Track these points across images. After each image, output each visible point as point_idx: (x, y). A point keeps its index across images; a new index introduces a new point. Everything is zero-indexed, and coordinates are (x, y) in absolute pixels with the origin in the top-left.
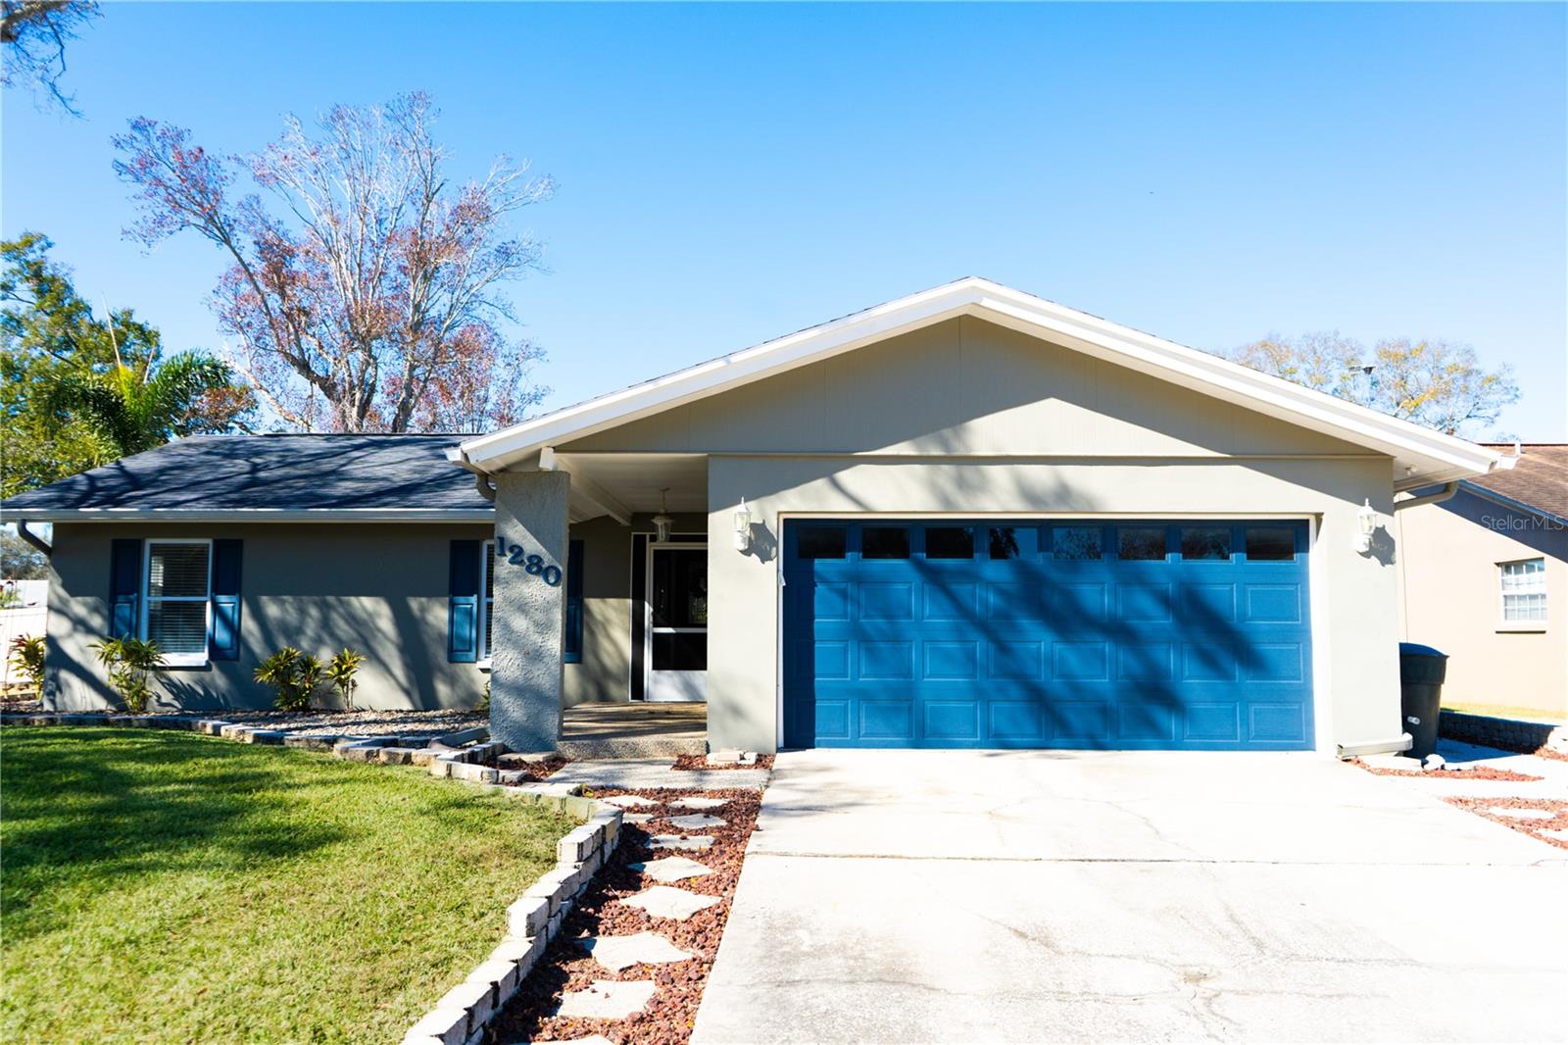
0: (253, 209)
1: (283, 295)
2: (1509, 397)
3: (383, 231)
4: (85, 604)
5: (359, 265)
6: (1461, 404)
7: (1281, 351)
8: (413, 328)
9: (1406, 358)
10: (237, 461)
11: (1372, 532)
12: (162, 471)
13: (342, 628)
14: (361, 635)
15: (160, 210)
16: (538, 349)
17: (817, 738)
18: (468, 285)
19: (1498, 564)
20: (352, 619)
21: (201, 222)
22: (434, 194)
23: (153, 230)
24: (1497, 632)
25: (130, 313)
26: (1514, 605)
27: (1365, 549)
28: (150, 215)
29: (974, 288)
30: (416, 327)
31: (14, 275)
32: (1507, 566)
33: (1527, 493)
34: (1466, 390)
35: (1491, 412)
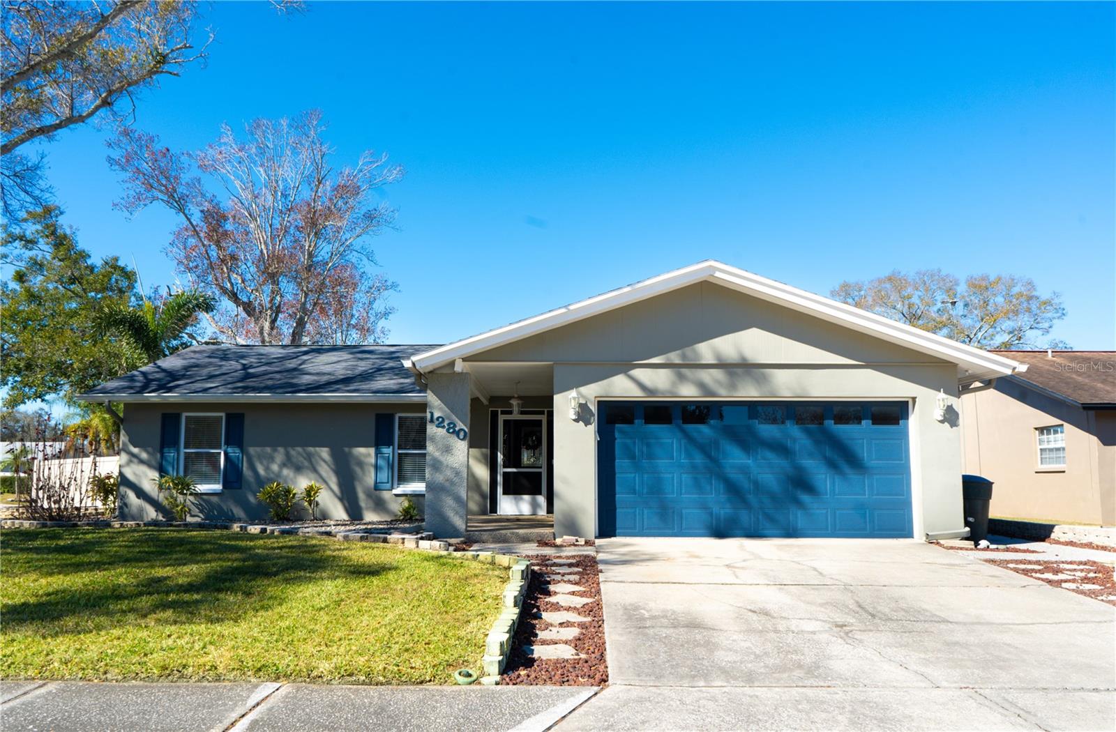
0: (196, 187)
1: (220, 247)
2: (1058, 315)
3: (288, 203)
5: (271, 226)
6: (1026, 319)
7: (902, 283)
8: (308, 268)
9: (987, 288)
10: (231, 362)
11: (945, 408)
12: (186, 368)
15: (139, 190)
16: (393, 283)
17: (617, 531)
18: (343, 239)
19: (1036, 429)
21: (165, 198)
22: (322, 179)
23: (134, 203)
24: (1036, 472)
25: (117, 259)
26: (1046, 455)
27: (941, 418)
28: (132, 193)
29: (711, 266)
30: (309, 268)
31: (38, 233)
32: (1041, 430)
33: (1052, 383)
34: (1029, 310)
35: (1046, 325)
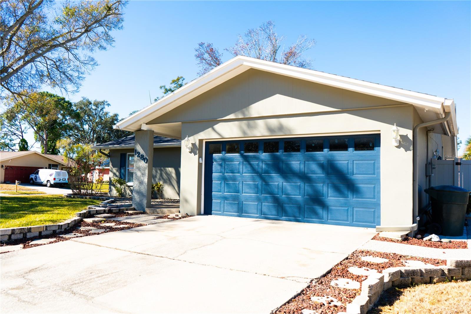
4: (116, 170)
11: (399, 137)
13: (165, 176)
14: (168, 178)
20: (167, 174)
27: (398, 144)
